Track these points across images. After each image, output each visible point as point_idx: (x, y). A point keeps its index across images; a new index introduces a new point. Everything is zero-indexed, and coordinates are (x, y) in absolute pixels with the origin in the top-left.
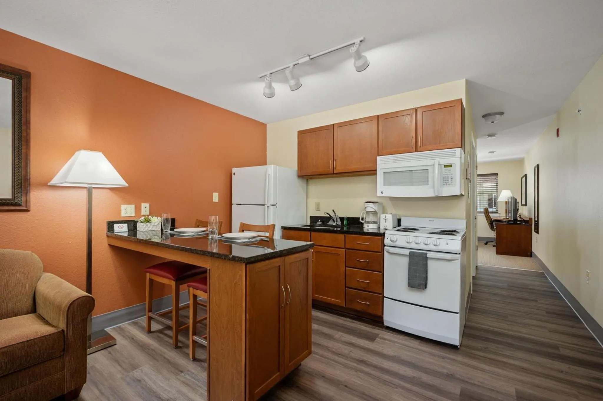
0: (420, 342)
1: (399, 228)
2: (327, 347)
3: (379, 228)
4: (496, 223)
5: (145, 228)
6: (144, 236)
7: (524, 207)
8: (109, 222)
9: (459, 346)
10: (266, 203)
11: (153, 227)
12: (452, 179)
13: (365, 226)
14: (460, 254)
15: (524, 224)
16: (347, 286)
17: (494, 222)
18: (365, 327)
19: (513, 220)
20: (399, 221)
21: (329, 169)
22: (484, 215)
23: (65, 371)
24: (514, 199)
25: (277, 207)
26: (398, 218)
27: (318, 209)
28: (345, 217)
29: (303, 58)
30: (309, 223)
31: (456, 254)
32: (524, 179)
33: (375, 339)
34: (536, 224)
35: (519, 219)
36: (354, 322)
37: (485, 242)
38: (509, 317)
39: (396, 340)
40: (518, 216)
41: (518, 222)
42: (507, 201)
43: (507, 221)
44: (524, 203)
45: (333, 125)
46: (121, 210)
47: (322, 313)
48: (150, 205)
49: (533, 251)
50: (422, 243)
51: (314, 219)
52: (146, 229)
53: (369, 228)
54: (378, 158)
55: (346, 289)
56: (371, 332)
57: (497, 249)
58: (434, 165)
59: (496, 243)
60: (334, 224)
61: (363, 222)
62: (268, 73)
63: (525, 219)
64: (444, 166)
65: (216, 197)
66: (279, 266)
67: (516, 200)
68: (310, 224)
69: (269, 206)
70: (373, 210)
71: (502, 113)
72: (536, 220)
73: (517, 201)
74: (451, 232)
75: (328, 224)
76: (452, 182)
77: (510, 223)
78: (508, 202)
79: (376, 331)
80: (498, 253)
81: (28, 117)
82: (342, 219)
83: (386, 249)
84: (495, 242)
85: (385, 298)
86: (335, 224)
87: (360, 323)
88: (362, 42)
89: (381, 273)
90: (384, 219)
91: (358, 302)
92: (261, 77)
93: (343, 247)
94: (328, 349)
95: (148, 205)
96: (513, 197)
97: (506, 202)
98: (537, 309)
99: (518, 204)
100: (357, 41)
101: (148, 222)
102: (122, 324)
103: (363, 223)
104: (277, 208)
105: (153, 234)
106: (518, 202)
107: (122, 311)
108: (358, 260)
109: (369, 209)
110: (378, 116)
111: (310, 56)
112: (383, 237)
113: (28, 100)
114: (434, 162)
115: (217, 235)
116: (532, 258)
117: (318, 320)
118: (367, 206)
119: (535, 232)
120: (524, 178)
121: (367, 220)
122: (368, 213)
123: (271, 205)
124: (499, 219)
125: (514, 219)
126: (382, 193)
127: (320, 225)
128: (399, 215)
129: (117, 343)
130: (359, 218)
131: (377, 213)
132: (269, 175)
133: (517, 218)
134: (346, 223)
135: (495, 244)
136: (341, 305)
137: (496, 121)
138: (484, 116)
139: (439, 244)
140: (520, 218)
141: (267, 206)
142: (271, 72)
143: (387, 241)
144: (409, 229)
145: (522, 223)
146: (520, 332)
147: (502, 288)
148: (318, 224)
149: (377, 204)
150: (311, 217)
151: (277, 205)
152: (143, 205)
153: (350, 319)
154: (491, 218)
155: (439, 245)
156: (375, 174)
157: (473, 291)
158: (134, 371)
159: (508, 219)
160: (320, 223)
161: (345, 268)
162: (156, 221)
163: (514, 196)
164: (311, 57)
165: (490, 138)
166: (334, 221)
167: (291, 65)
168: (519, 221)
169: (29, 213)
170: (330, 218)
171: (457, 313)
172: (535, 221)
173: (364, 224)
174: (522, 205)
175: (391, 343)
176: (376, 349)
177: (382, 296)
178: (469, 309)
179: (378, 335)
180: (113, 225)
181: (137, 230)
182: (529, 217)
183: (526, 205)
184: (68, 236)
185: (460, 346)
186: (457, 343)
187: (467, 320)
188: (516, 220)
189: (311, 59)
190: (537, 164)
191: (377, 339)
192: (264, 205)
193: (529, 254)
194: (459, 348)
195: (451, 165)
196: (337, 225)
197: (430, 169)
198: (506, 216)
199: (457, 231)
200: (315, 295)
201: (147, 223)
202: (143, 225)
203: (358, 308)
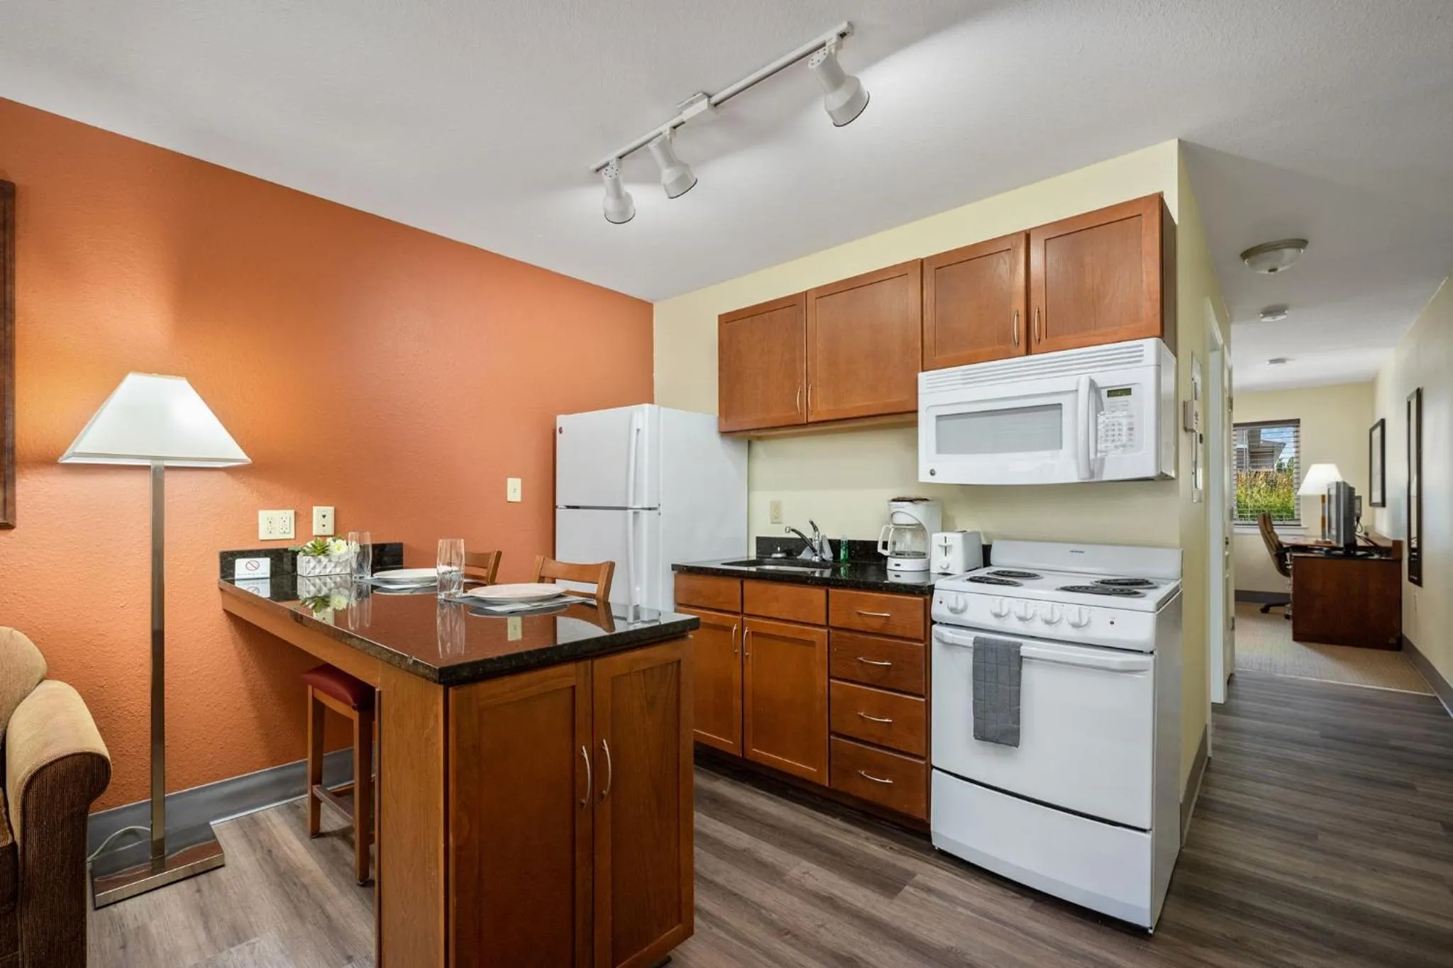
0: (1032, 907)
1: (983, 572)
2: (759, 905)
3: (927, 571)
4: (1294, 554)
5: (314, 568)
6: (312, 588)
7: (1379, 511)
8: (224, 552)
9: (1151, 928)
10: (630, 505)
11: (335, 567)
12: (1131, 429)
13: (891, 563)
14: (1152, 653)
15: (1376, 557)
16: (832, 729)
17: (1288, 551)
18: (881, 850)
19: (1342, 545)
20: (986, 550)
21: (793, 413)
22: (1258, 531)
23: (19, 952)
24: (1347, 490)
25: (661, 512)
26: (984, 542)
27: (776, 520)
28: (844, 540)
29: (692, 103)
30: (753, 555)
31: (1141, 652)
32: (1377, 433)
33: (900, 890)
34: (1414, 556)
35: (1360, 543)
36: (850, 832)
37: (1263, 605)
38: (1320, 837)
39: (961, 896)
40: (1359, 536)
41: (1359, 553)
42: (1326, 493)
43: (1325, 549)
44: (1377, 498)
45: (806, 292)
46: (257, 524)
47: (771, 799)
48: (336, 511)
49: (1404, 632)
50: (1038, 619)
51: (766, 546)
52: (317, 571)
53: (902, 570)
54: (922, 376)
55: (832, 737)
56: (894, 866)
57: (1295, 627)
58: (1077, 391)
59: (1294, 610)
60: (813, 559)
61: (885, 553)
62: (612, 157)
63: (1382, 544)
64: (1109, 391)
65: (514, 490)
66: (573, 688)
67: (1351, 490)
68: (757, 557)
69: (638, 513)
70: (914, 522)
71: (1301, 243)
72: (1414, 545)
73: (1356, 494)
74: (1128, 587)
75: (798, 557)
76: (1130, 440)
77: (1334, 555)
78: (1329, 496)
79: (908, 862)
80: (1298, 637)
81: (8, 295)
82: (835, 545)
83: (936, 632)
84: (1289, 605)
85: (934, 771)
86: (817, 557)
87: (869, 834)
88: (846, 37)
89: (923, 700)
90: (940, 546)
91: (862, 775)
92: (598, 170)
93: (823, 622)
94: (756, 911)
95: (329, 511)
96: (1344, 483)
97: (1323, 497)
98: (1413, 815)
99: (1357, 502)
100: (831, 36)
101: (324, 552)
102: (261, 809)
103: (886, 558)
104: (661, 516)
105: (335, 583)
106: (1360, 498)
107: (263, 775)
108: (861, 659)
109: (901, 519)
110: (922, 261)
111: (710, 97)
112: (928, 597)
113: (8, 253)
114: (1078, 384)
115: (462, 589)
116: (1402, 653)
117: (753, 820)
118: (897, 510)
119: (1411, 580)
120: (1378, 431)
121: (899, 548)
122: (900, 529)
123: (643, 509)
124: (1302, 542)
125: (1345, 545)
126: (932, 473)
127: (778, 562)
128: (986, 534)
129: (228, 860)
130: (876, 543)
131: (924, 529)
132: (638, 430)
133: (1356, 541)
134: (845, 556)
135: (1290, 613)
136: (817, 780)
137: (1284, 265)
138: (1246, 255)
139: (1089, 622)
140: (1367, 540)
141: (631, 511)
142: (619, 152)
143: (938, 610)
144: (1009, 574)
145: (1373, 555)
146: (1353, 890)
147: (1304, 743)
148: (775, 558)
149: (921, 506)
150: (759, 540)
151: (661, 510)
152: (317, 511)
153: (842, 820)
154: (1279, 541)
155: (1085, 625)
156: (914, 424)
157: (1215, 748)
158: (232, 950)
159: (1330, 543)
160: (779, 555)
161: (829, 682)
162: (345, 550)
163: (1347, 481)
164: (714, 99)
165: (1268, 319)
166: (813, 550)
167: (666, 128)
168: (1362, 548)
169: (12, 533)
170: (803, 543)
171: (1144, 831)
172: (1411, 550)
173: (889, 558)
174: (1372, 504)
175: (946, 904)
176: (896, 923)
177: (926, 764)
178: (1197, 806)
179: (911, 875)
180: (234, 560)
181: (298, 573)
182: (1393, 538)
183: (1383, 504)
184: (116, 590)
185: (1158, 926)
186: (1144, 919)
187: (1188, 842)
188: (1351, 546)
189: (716, 105)
190: (1417, 388)
191: (907, 888)
192: (626, 509)
193: (1392, 641)
194: (1150, 934)
195: (1130, 389)
196: (823, 560)
197: (1066, 401)
198: (1324, 536)
199: (1150, 581)
200: (754, 750)
201: (318, 555)
202: (309, 562)
203: (864, 793)
